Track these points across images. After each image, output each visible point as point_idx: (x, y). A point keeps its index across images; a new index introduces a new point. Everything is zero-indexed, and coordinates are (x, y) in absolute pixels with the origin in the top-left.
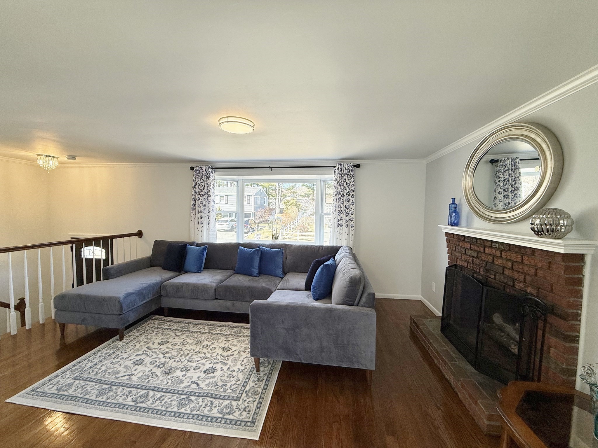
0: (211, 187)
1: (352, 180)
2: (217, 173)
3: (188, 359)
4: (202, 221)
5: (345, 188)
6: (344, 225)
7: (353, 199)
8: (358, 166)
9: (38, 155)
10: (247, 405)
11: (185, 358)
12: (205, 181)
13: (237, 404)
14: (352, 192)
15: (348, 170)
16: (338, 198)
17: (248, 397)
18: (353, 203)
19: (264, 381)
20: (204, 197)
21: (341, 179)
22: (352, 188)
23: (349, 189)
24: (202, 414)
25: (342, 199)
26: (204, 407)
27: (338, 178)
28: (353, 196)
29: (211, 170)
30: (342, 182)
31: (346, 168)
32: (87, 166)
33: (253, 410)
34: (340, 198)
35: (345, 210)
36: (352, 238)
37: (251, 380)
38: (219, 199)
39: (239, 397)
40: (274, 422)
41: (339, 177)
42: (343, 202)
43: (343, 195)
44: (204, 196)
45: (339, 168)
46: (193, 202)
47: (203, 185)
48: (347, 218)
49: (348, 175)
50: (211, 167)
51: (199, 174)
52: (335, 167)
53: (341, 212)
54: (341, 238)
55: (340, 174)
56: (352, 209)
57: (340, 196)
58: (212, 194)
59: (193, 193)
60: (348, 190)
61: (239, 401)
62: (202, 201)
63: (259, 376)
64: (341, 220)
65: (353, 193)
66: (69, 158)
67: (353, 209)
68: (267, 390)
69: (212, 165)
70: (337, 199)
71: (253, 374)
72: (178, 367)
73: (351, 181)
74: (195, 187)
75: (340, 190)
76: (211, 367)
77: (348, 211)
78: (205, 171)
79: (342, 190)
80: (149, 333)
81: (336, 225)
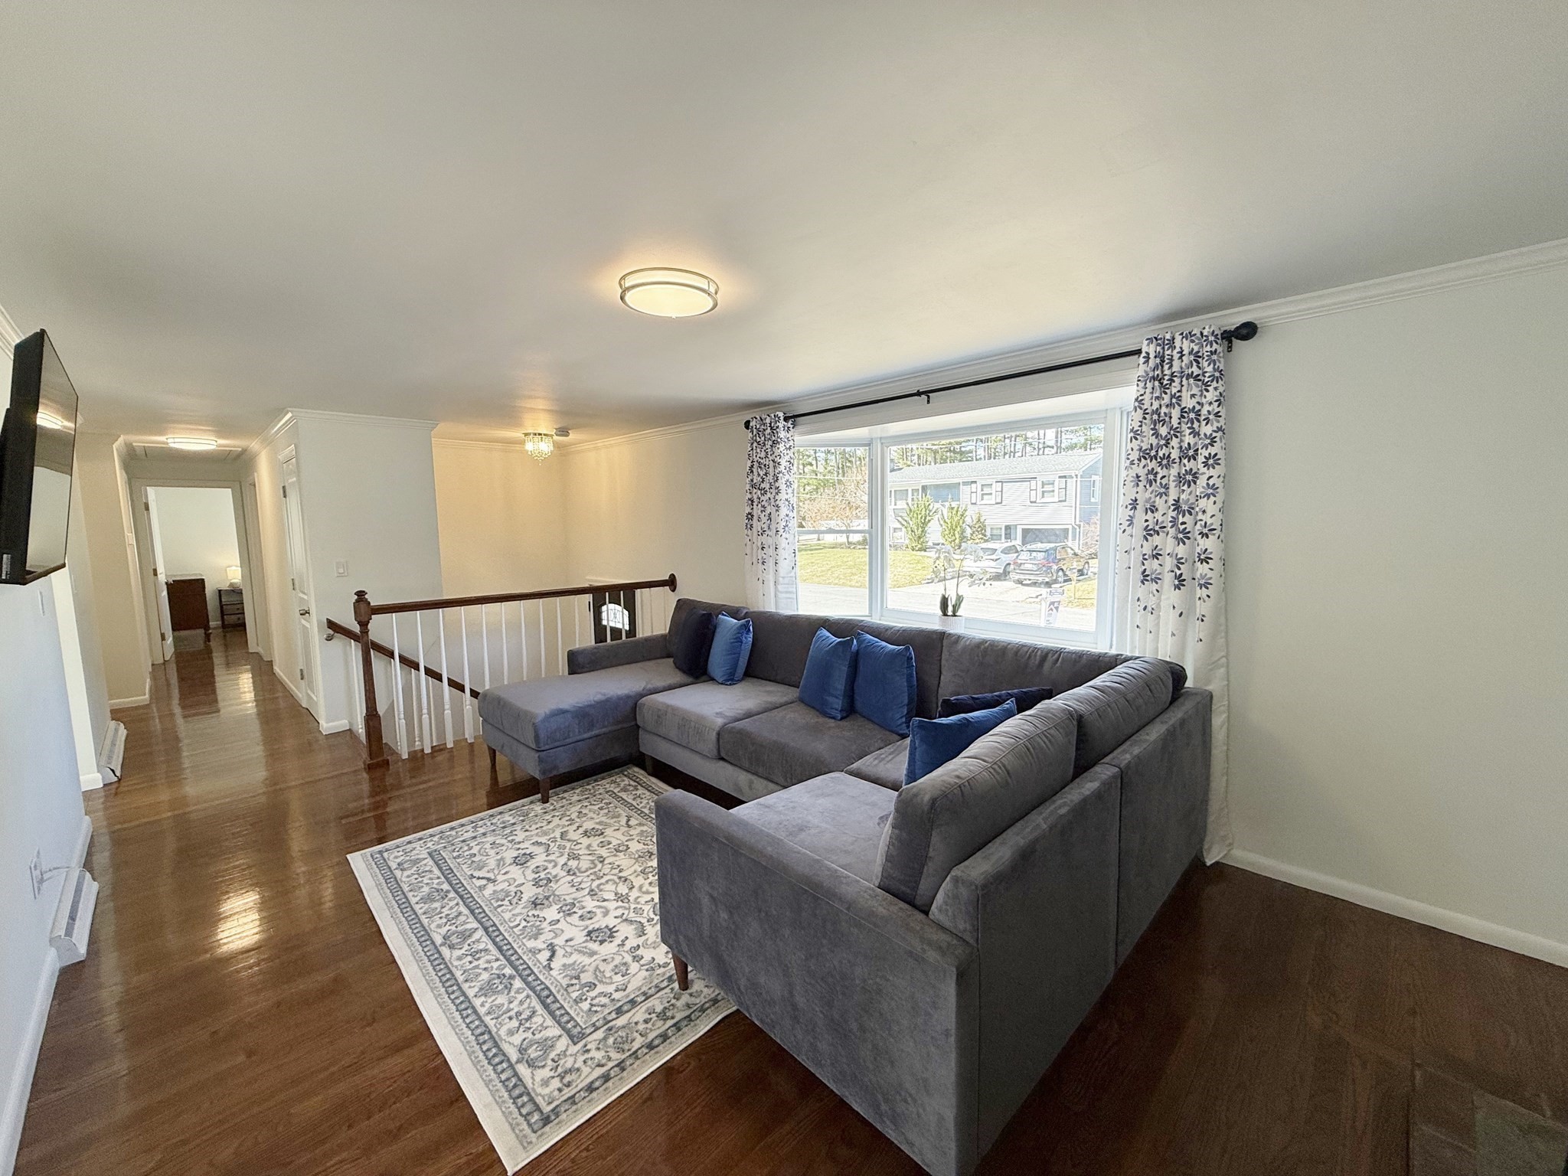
0: (782, 468)
1: (1211, 395)
2: (799, 428)
3: (593, 887)
4: (765, 556)
5: (1176, 432)
6: (1168, 579)
7: (1212, 472)
8: (1248, 331)
9: (526, 435)
10: (579, 1064)
11: (589, 884)
12: (769, 453)
13: (564, 1049)
14: (1206, 447)
15: (1192, 358)
16: (1142, 472)
17: (600, 1046)
18: (1214, 487)
19: (670, 1023)
20: (769, 495)
21: (1157, 398)
22: (1207, 430)
23: (1195, 433)
24: (494, 1030)
25: (1159, 476)
26: (510, 1018)
27: (1147, 397)
28: (1211, 461)
29: (781, 424)
30: (1164, 410)
31: (1181, 352)
32: (592, 446)
33: (577, 1086)
34: (1152, 472)
35: (1174, 521)
36: (1198, 630)
37: (650, 1003)
38: (979, 493)
39: (584, 1034)
40: (584, 1154)
41: (1149, 390)
42: (1166, 487)
43: (1167, 462)
44: (768, 493)
45: (1152, 356)
46: (748, 510)
47: (765, 465)
48: (1181, 551)
49: (1189, 376)
50: (781, 414)
51: (758, 438)
52: (1138, 352)
53: (1157, 528)
54: (1150, 626)
55: (1154, 378)
56: (1204, 512)
57: (1153, 464)
58: (783, 487)
59: (748, 487)
60: (1189, 439)
61: (575, 1044)
62: (763, 506)
63: (673, 1001)
64: (1156, 556)
65: (1212, 450)
66: (559, 433)
67: (1209, 514)
68: (653, 1052)
69: (785, 410)
70: (1138, 477)
71: (667, 990)
72: (563, 897)
73: (1204, 401)
74: (752, 472)
75: (1154, 441)
76: (611, 927)
77: (1183, 523)
78: (769, 428)
79: (1163, 442)
80: (593, 803)
81: (1135, 575)
